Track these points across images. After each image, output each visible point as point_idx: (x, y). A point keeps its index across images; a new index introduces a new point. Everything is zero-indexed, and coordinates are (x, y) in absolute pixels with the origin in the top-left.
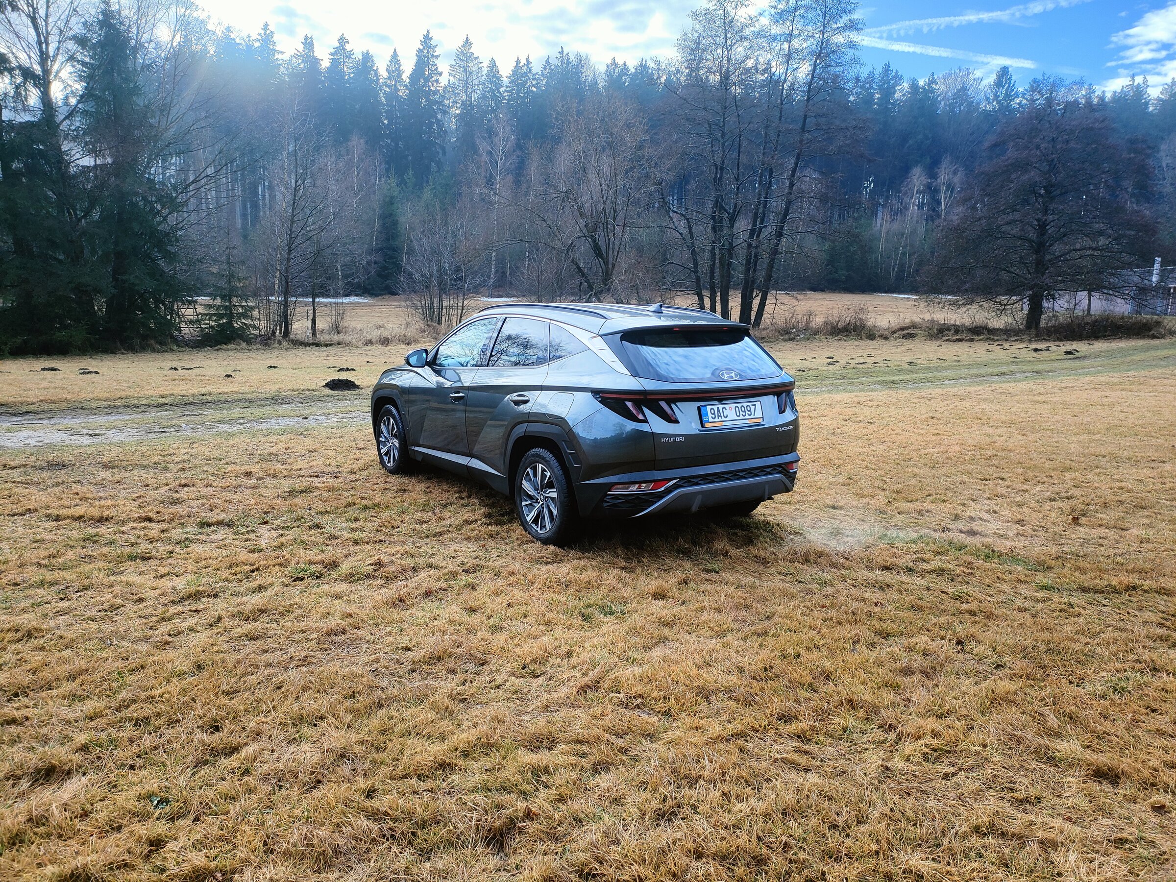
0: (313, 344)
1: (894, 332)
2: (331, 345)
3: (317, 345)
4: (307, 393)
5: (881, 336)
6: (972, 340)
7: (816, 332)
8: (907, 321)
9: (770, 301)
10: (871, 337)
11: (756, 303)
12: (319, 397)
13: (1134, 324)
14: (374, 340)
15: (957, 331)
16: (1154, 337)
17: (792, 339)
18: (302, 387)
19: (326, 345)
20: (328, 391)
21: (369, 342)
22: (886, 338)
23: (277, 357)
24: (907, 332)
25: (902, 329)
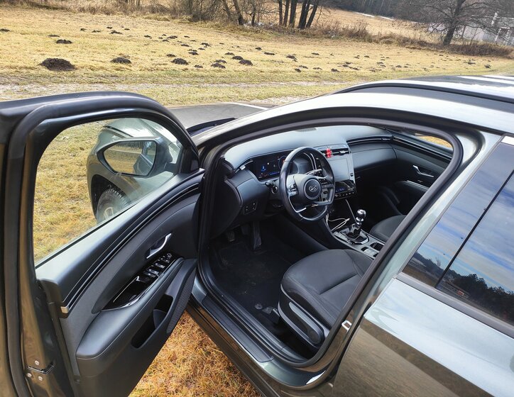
0: (45, 7)
1: (381, 39)
2: (57, 9)
3: (48, 8)
4: (25, 71)
5: (375, 41)
6: (420, 49)
7: (341, 34)
8: (388, 33)
9: (318, 12)
10: (370, 41)
11: (310, 12)
12: (36, 77)
13: (501, 49)
14: (85, 8)
15: (412, 43)
16: (509, 58)
17: (330, 38)
18: (21, 64)
19: (54, 9)
20: (45, 71)
21: (82, 10)
22: (377, 42)
23: (18, 15)
24: (388, 40)
25: (385, 38)
